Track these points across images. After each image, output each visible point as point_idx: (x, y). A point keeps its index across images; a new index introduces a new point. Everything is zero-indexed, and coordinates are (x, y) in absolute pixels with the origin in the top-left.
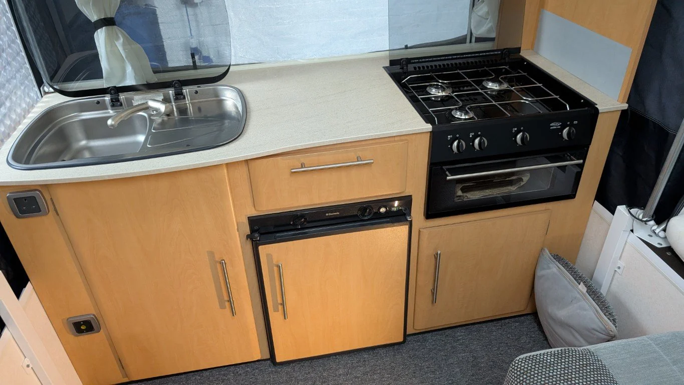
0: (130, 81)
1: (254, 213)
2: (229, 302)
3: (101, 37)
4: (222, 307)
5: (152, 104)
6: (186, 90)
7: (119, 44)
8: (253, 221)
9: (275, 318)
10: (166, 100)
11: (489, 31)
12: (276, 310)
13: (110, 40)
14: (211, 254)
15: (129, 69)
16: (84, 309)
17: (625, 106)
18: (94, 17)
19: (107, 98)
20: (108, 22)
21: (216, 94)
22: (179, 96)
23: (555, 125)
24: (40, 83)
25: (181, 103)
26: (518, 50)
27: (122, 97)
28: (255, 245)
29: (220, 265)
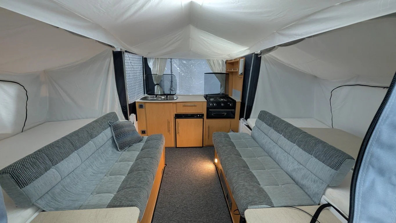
0: (159, 94)
1: (176, 113)
2: (169, 131)
3: (156, 87)
4: (168, 132)
5: (162, 97)
6: (168, 96)
7: (159, 88)
8: (176, 115)
9: (177, 135)
10: (165, 97)
11: (223, 92)
13: (157, 87)
14: (168, 120)
15: (159, 92)
17: (241, 101)
18: (155, 83)
19: (155, 96)
20: (158, 84)
21: (173, 97)
22: (167, 97)
23: (229, 103)
24: (144, 93)
25: (167, 98)
26: (228, 95)
27: (157, 96)
28: (175, 119)
29: (169, 123)
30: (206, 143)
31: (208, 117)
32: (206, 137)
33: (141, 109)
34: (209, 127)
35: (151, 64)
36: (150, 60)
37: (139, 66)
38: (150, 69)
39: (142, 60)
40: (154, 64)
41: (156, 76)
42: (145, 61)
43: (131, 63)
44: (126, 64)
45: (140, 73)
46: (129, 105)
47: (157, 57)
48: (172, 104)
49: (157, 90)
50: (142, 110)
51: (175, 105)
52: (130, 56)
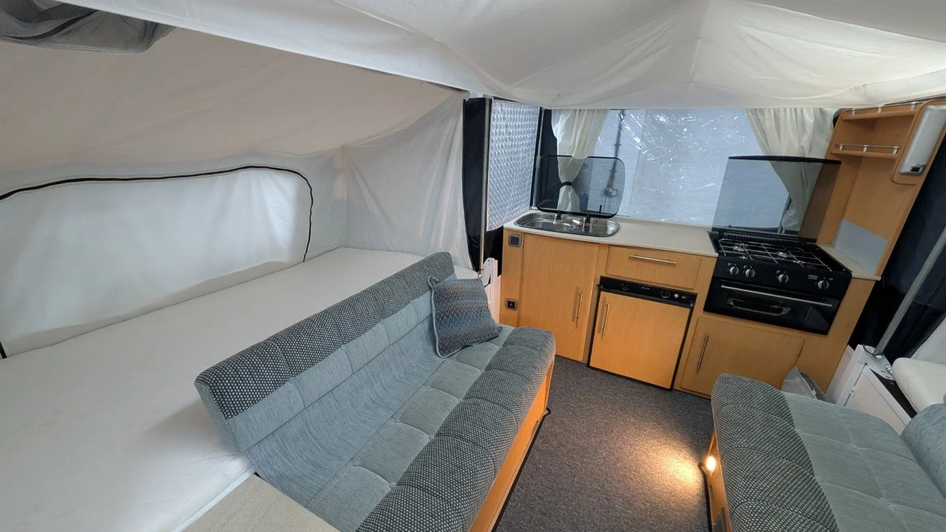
0: (569, 210)
1: (604, 275)
2: (576, 318)
3: (563, 190)
4: (573, 320)
5: (574, 221)
6: (592, 219)
7: (570, 194)
8: (602, 278)
9: (597, 336)
10: (581, 221)
11: (795, 226)
12: (599, 332)
13: (567, 191)
14: (577, 288)
15: (570, 204)
16: (514, 297)
17: (879, 278)
18: (563, 180)
19: (556, 215)
20: (568, 184)
21: (606, 224)
22: (588, 221)
23: (811, 277)
24: (531, 205)
25: (587, 224)
26: (815, 241)
27: (562, 216)
28: (600, 291)
29: (578, 295)
30: (683, 383)
31: (710, 307)
32: (689, 366)
34: (706, 339)
35: (558, 129)
36: (558, 113)
37: (528, 132)
38: (555, 139)
39: (537, 116)
40: (568, 127)
41: (568, 161)
42: (546, 118)
43: (507, 126)
44: (493, 130)
45: (526, 151)
46: (487, 234)
47: (578, 108)
48: (596, 248)
49: (566, 201)
50: (516, 250)
51: (605, 251)
52: (507, 107)
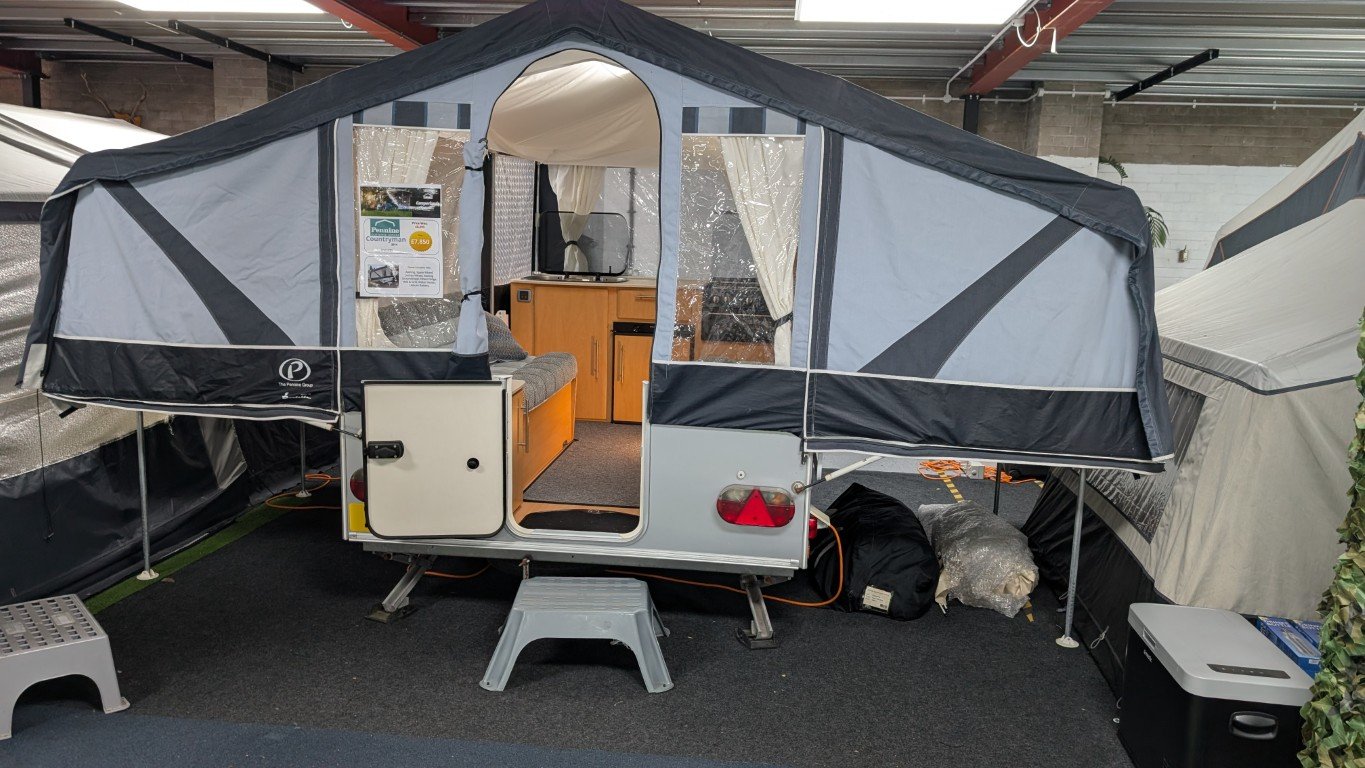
0: (577, 270)
1: (617, 320)
2: (594, 371)
3: (568, 250)
5: (584, 280)
6: (603, 276)
7: (576, 253)
8: (615, 324)
9: (617, 383)
10: (591, 280)
12: (618, 379)
13: (572, 251)
14: (593, 338)
15: (577, 265)
18: (567, 239)
19: (563, 276)
20: (573, 243)
22: (597, 280)
24: (533, 269)
27: (571, 276)
28: (614, 334)
29: (594, 344)
31: (707, 337)
33: (524, 305)
35: (557, 183)
36: (555, 170)
37: (526, 187)
38: (555, 196)
39: (533, 171)
40: (567, 183)
41: (570, 218)
42: (542, 173)
43: (507, 179)
45: (526, 207)
46: (496, 287)
47: (576, 164)
48: (606, 292)
49: (571, 259)
50: (528, 306)
51: (614, 296)
52: (507, 161)
